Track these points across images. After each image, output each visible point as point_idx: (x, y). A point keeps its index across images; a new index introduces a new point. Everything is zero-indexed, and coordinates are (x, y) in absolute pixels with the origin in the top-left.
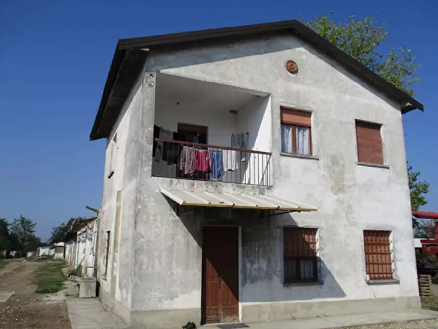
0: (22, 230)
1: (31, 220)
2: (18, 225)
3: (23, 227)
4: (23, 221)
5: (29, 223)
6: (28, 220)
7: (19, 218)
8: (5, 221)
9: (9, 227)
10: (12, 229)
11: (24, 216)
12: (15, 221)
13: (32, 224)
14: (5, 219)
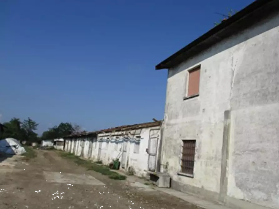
0: (28, 127)
1: (35, 122)
2: (26, 124)
3: (30, 125)
4: (30, 121)
5: (33, 123)
6: (33, 122)
7: (27, 119)
8: (19, 120)
9: (21, 125)
10: (22, 126)
11: (31, 119)
12: (25, 121)
13: (35, 124)
14: (18, 119)
